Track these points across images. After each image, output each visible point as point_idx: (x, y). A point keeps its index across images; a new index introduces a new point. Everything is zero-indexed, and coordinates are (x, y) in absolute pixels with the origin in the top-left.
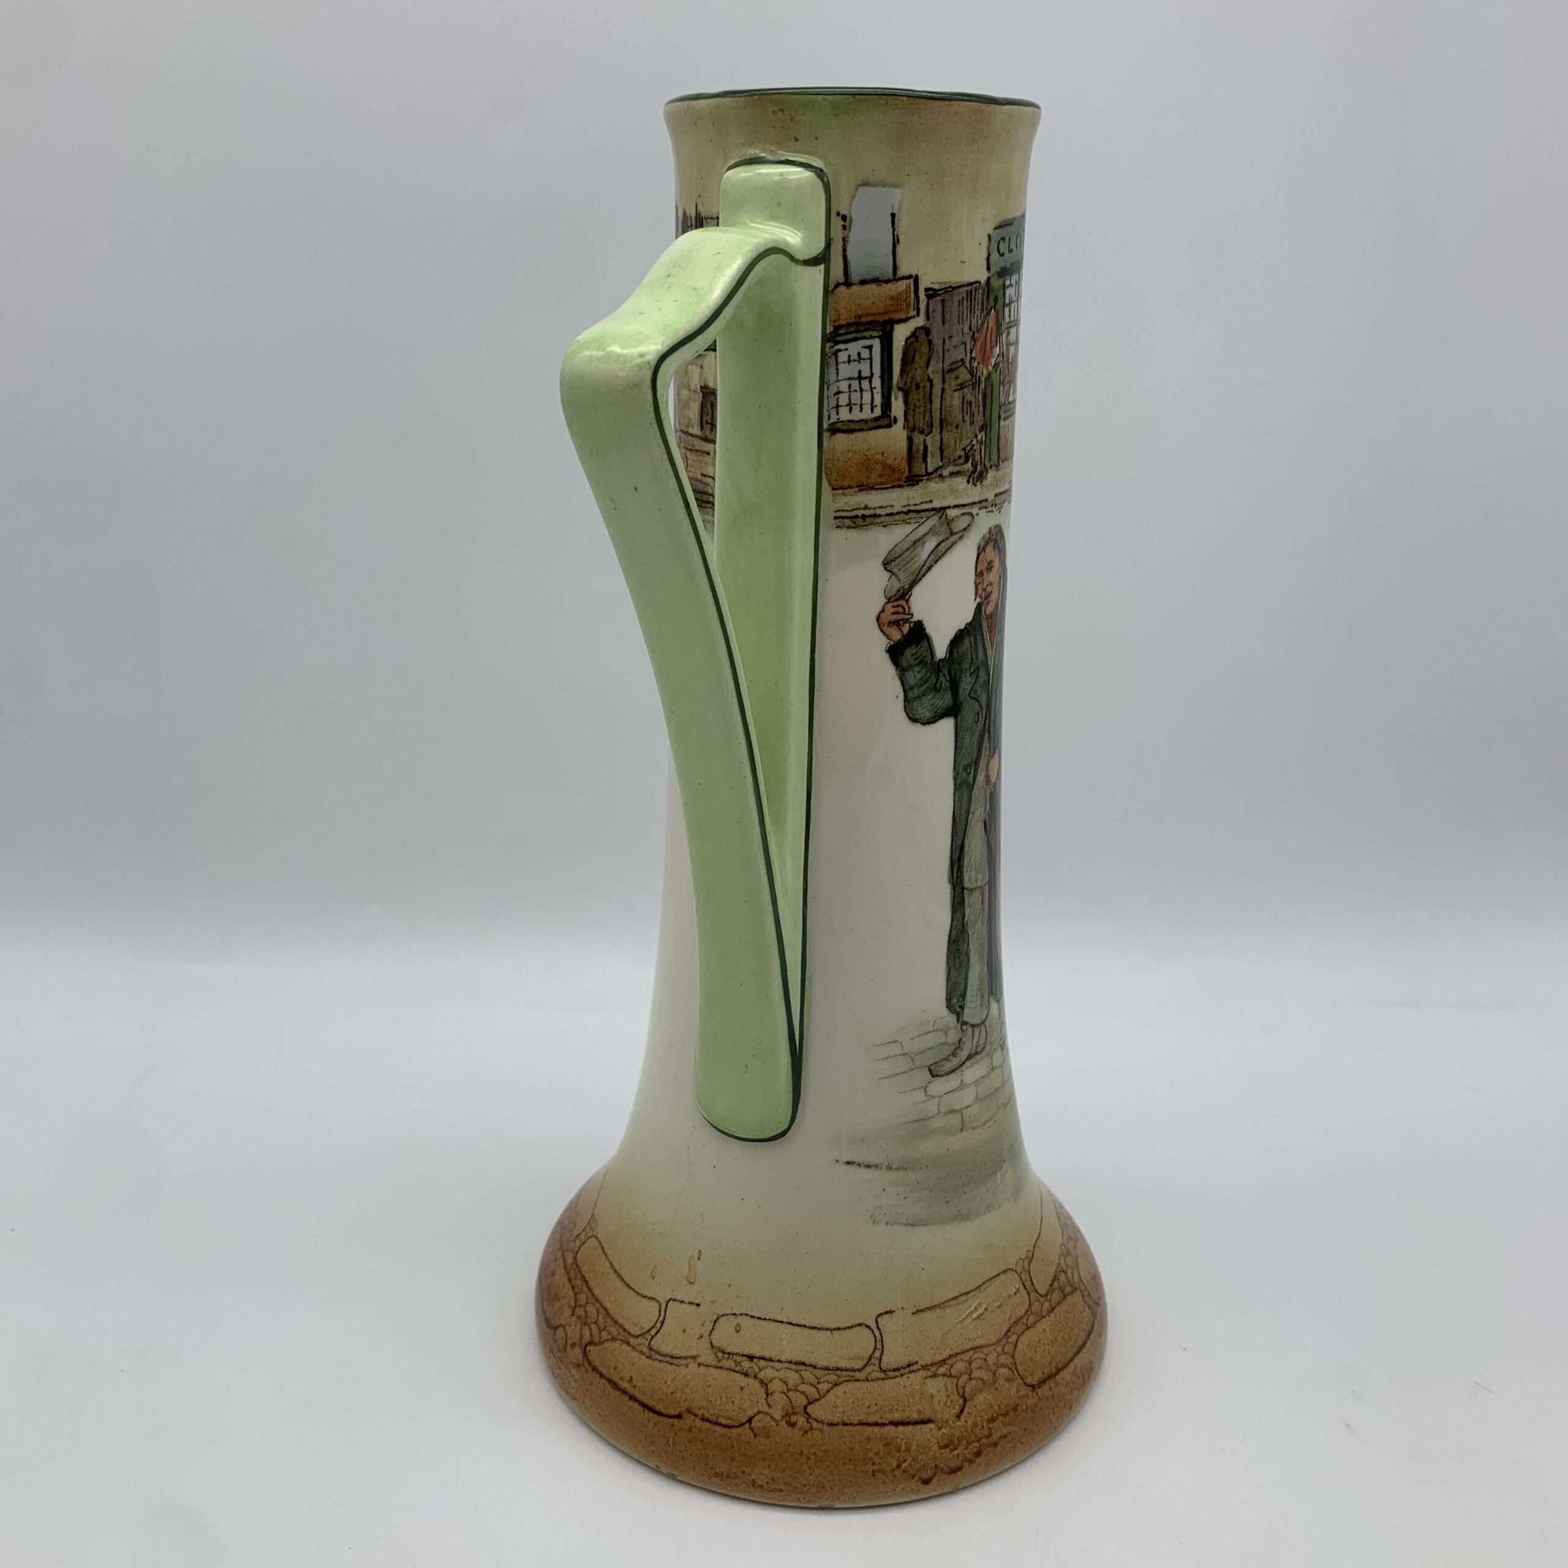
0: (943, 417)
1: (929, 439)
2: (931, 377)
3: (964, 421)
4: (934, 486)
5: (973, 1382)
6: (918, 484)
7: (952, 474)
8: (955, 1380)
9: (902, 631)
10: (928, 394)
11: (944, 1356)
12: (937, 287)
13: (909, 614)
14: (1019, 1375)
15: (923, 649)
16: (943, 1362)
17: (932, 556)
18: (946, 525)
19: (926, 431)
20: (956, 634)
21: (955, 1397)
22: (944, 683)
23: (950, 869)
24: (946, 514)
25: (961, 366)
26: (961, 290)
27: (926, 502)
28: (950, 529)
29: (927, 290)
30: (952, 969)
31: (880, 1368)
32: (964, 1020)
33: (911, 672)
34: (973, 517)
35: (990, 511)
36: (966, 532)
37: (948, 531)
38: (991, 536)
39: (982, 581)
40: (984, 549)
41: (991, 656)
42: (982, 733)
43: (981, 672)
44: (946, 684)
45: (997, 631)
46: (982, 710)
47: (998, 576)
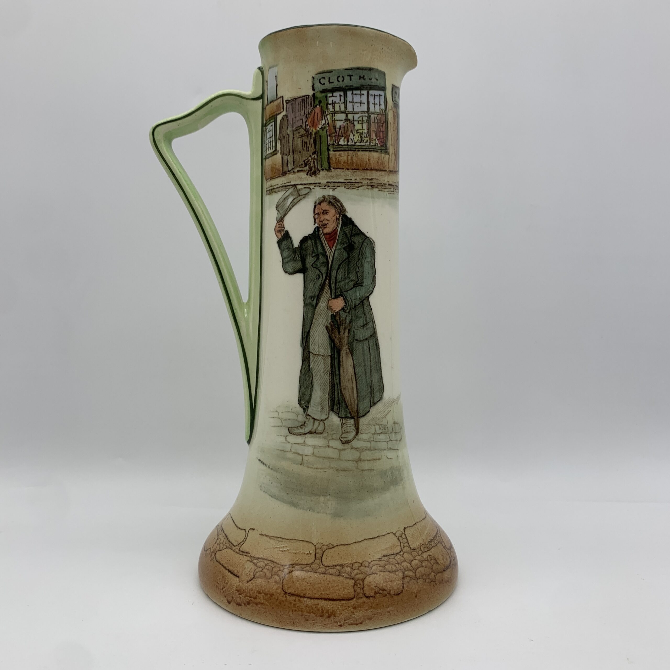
0: (294, 149)
1: (289, 157)
2: (289, 133)
3: (303, 150)
4: (291, 176)
5: (262, 573)
6: (285, 175)
7: (298, 171)
8: (256, 568)
9: (281, 235)
10: (288, 140)
11: (259, 557)
12: (289, 99)
13: (283, 228)
14: (282, 584)
15: (289, 242)
16: (258, 558)
17: (291, 204)
18: (296, 192)
19: (288, 154)
20: (303, 238)
21: (252, 574)
22: (298, 258)
23: (302, 341)
24: (296, 188)
25: (301, 128)
26: (299, 99)
27: (289, 182)
28: (299, 193)
29: (286, 101)
30: (302, 387)
31: (239, 549)
32: (307, 413)
33: (285, 252)
34: (311, 189)
35: (323, 188)
36: (307, 195)
37: (298, 194)
38: (325, 199)
39: (319, 218)
40: (319, 204)
41: (330, 252)
42: (323, 285)
43: (320, 257)
44: (299, 259)
45: (336, 243)
46: (322, 274)
47: (335, 218)
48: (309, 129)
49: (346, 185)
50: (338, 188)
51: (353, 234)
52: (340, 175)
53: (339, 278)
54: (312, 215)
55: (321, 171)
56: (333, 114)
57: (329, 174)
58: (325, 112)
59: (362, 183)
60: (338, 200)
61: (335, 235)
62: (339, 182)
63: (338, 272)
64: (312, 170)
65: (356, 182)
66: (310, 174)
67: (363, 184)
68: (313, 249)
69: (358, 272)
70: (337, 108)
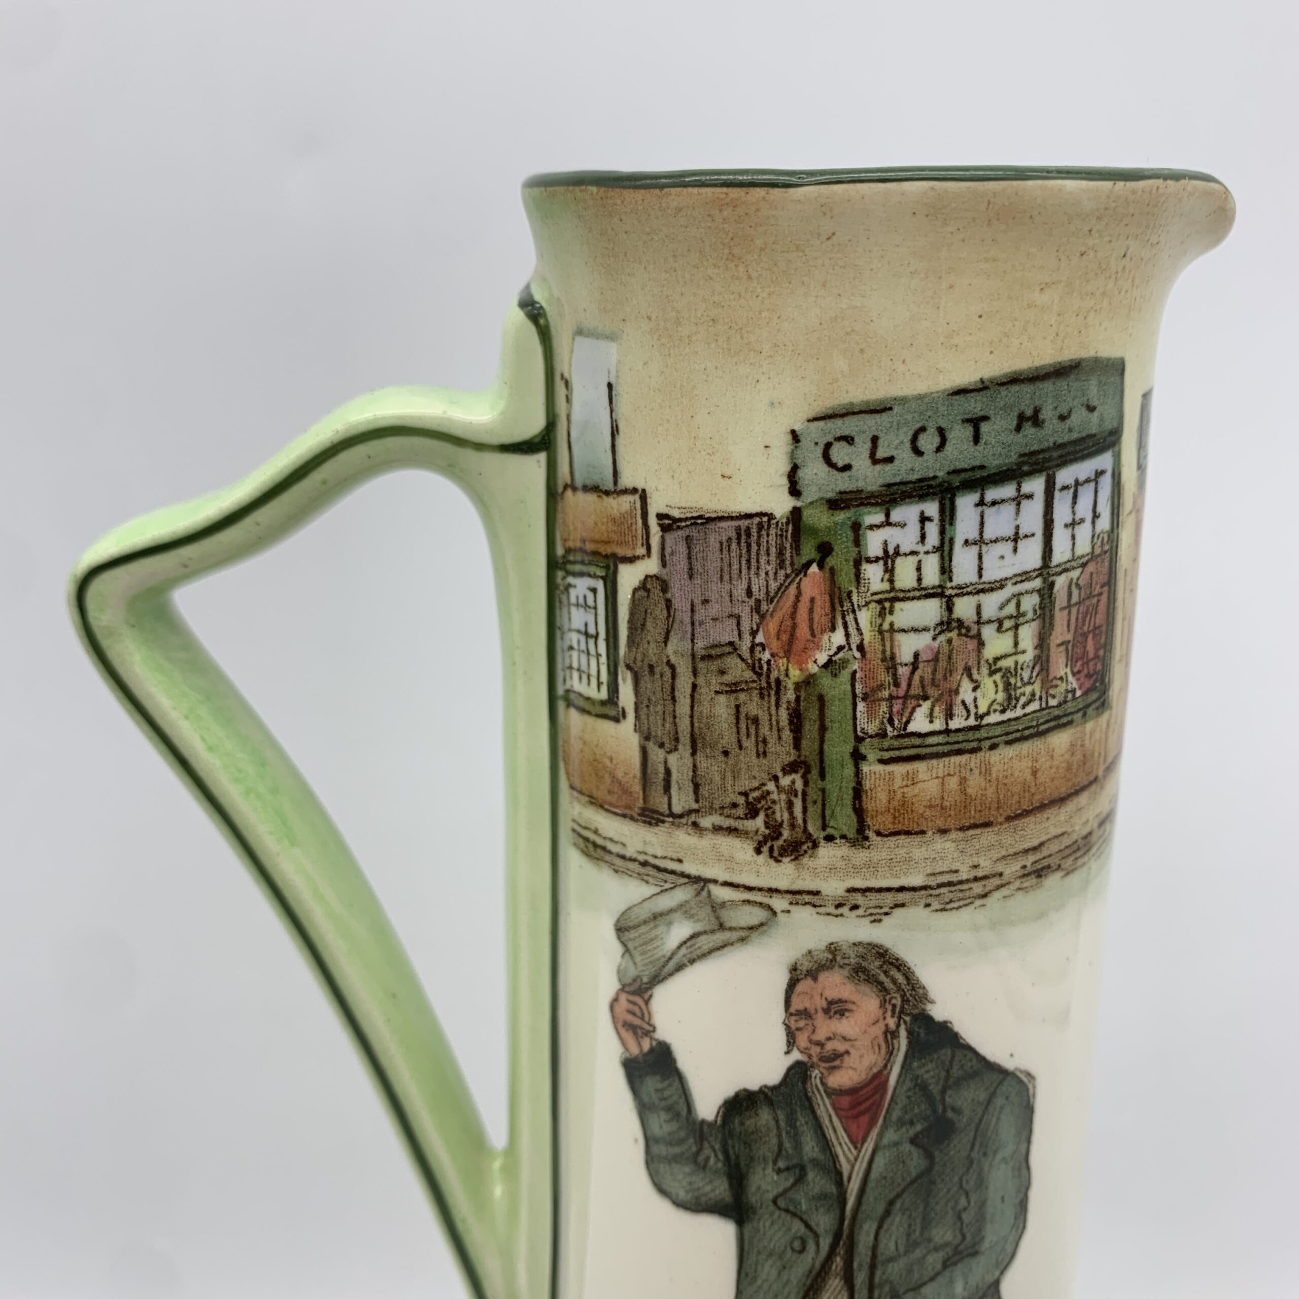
0: (696, 730)
1: (673, 759)
2: (673, 660)
3: (741, 747)
4: (684, 838)
6: (658, 824)
7: (717, 829)
9: (640, 1046)
10: (667, 686)
12: (676, 514)
13: (649, 1024)
15: (673, 1088)
17: (683, 951)
18: (708, 909)
19: (667, 745)
20: (737, 1095)
22: (712, 1160)
24: (709, 892)
25: (729, 653)
26: (724, 524)
27: (672, 859)
28: (718, 918)
29: (660, 516)
33: (655, 1115)
34: (775, 913)
35: (828, 914)
36: (755, 935)
37: (713, 919)
38: (839, 958)
39: (810, 1028)
40: (813, 974)
41: (852, 1158)
42: (819, 1274)
43: (810, 1175)
44: (715, 1162)
45: (880, 1121)
46: (816, 1236)
47: (879, 1030)
48: (768, 662)
49: (931, 895)
50: (898, 912)
51: (951, 1081)
52: (908, 860)
53: (888, 1245)
54: (778, 1013)
55: (823, 843)
56: (887, 605)
57: (860, 856)
58: (849, 594)
59: (1001, 875)
60: (897, 959)
61: (878, 1096)
62: (901, 889)
63: (885, 1226)
64: (780, 834)
65: (976, 879)
66: (771, 849)
67: (1005, 878)
68: (780, 1145)
69: (965, 1209)
70: (905, 576)
